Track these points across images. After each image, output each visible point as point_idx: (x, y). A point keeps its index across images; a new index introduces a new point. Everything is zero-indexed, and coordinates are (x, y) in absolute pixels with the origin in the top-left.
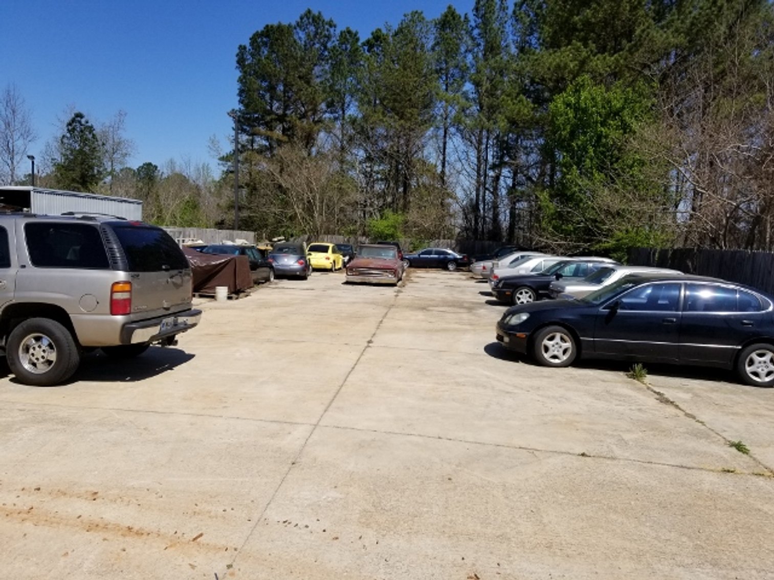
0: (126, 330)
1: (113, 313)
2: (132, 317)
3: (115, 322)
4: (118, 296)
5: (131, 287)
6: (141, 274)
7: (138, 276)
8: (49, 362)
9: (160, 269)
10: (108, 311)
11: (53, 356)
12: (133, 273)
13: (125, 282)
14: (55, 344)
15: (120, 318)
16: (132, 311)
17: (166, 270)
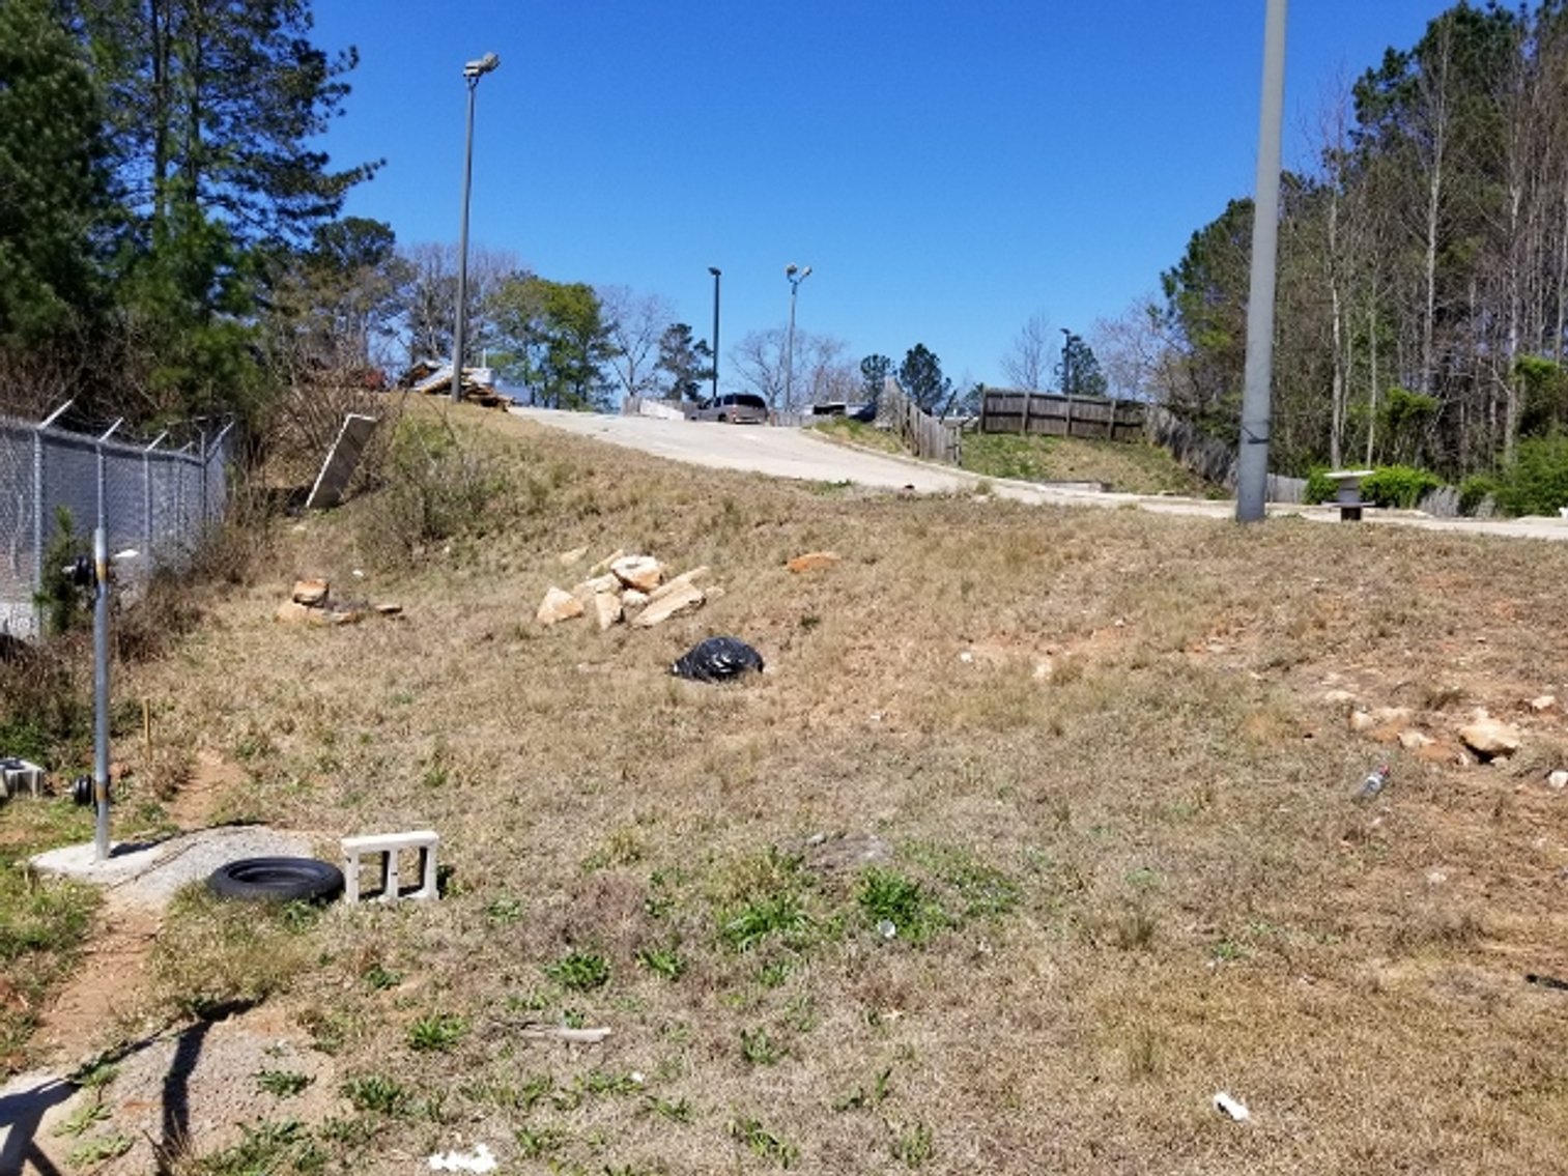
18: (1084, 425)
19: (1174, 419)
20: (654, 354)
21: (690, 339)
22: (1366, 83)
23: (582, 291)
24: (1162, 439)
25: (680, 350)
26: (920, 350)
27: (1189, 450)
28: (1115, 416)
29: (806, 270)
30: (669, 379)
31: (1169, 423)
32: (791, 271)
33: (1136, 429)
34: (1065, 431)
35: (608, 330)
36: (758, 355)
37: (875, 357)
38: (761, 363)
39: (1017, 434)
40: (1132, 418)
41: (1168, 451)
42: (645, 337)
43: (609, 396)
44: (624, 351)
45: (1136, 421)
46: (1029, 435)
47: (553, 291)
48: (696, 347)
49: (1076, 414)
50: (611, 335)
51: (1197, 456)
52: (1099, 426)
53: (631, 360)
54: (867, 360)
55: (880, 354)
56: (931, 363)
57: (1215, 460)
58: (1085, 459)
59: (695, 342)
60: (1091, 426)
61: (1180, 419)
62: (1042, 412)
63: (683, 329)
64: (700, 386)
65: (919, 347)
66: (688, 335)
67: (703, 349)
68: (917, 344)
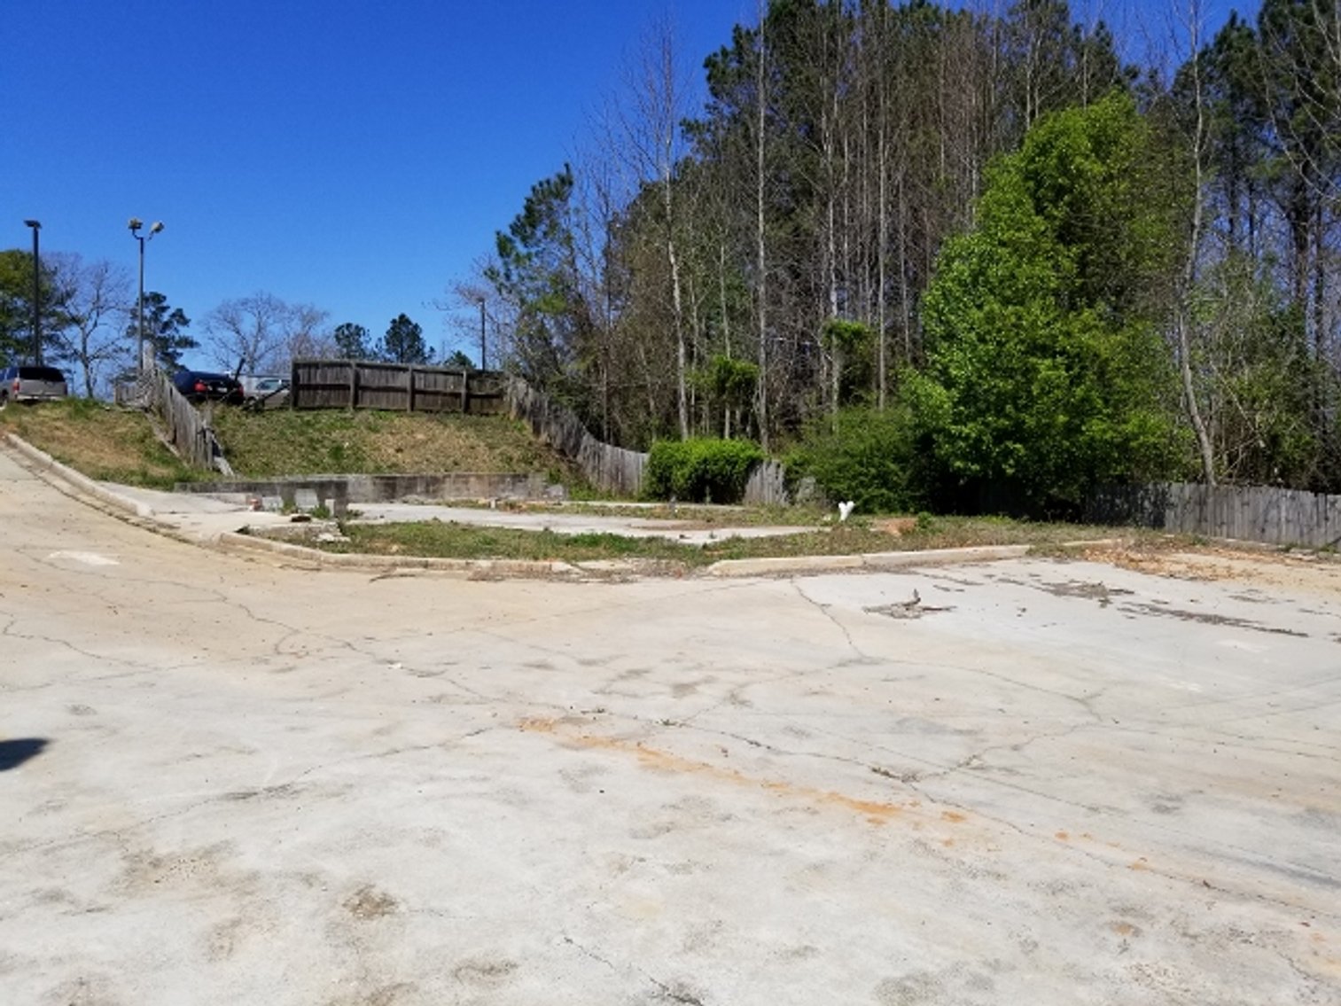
18: (430, 398)
19: (531, 390)
20: (124, 323)
21: (166, 308)
22: (719, 59)
24: (522, 411)
25: (155, 319)
26: (403, 320)
27: (548, 423)
28: (468, 386)
29: (155, 225)
31: (527, 394)
32: (135, 226)
33: (495, 401)
34: (408, 405)
35: (65, 298)
36: (233, 324)
37: (349, 326)
39: (342, 409)
40: (488, 388)
41: (527, 425)
45: (494, 391)
46: (357, 409)
48: (173, 315)
49: (420, 385)
50: (69, 303)
51: (554, 428)
52: (448, 399)
53: (83, 329)
54: (340, 328)
55: (354, 323)
56: (415, 333)
57: (569, 434)
58: (420, 436)
59: (171, 311)
60: (440, 399)
61: (537, 390)
62: (375, 384)
63: (159, 299)
64: (181, 354)
65: (402, 317)
66: (165, 304)
67: (180, 317)
68: (399, 314)
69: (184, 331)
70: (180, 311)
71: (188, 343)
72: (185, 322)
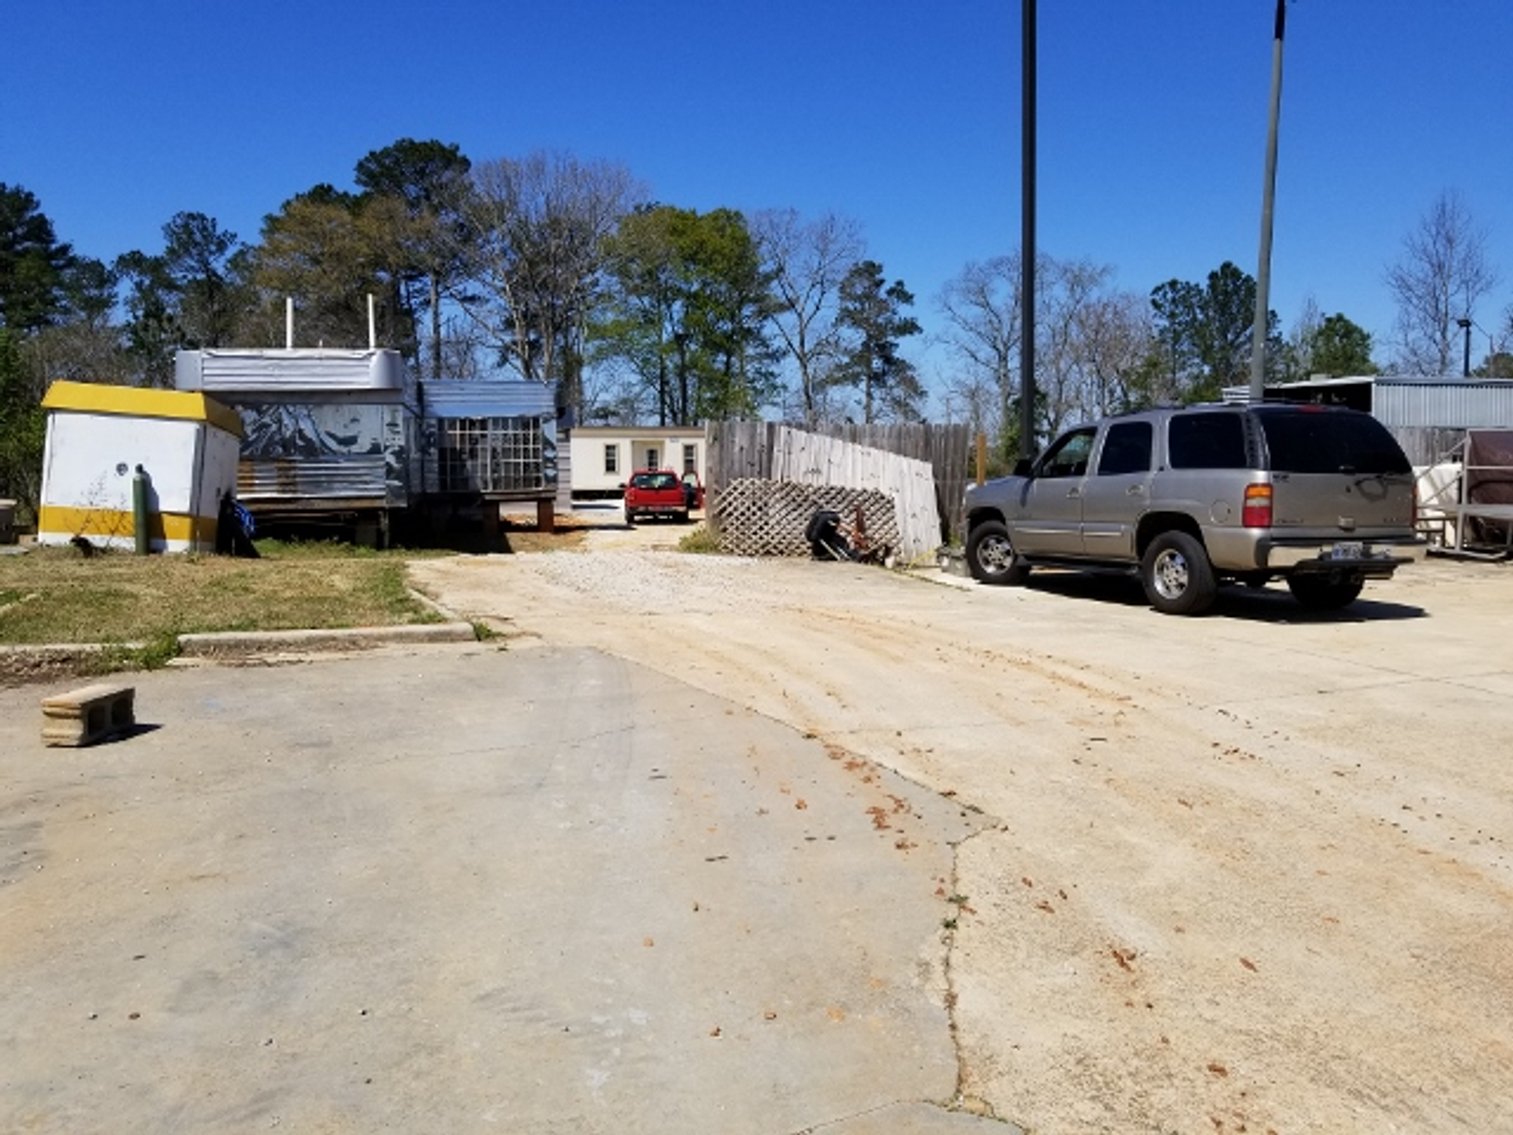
0: (1263, 548)
1: (1247, 524)
2: (1274, 532)
3: (1248, 537)
4: (1252, 503)
5: (1272, 491)
6: (1292, 476)
7: (1285, 477)
8: (1181, 586)
9: (1335, 470)
10: (1240, 523)
11: (1184, 579)
12: (1276, 473)
13: (1264, 485)
14: (1188, 566)
15: (1256, 533)
16: (1274, 523)
17: (1345, 472)
20: (832, 305)
21: (882, 281)
23: (726, 220)
25: (868, 296)
26: (1229, 271)
30: (853, 337)
35: (768, 278)
36: (981, 294)
37: (1173, 284)
38: (986, 305)
42: (821, 283)
43: (774, 368)
44: (791, 305)
47: (681, 223)
48: (890, 292)
50: (775, 283)
53: (800, 315)
55: (1182, 279)
59: (889, 284)
63: (871, 270)
64: (897, 345)
65: (1227, 266)
66: (878, 277)
67: (900, 293)
68: (1221, 263)
69: (904, 311)
70: (900, 283)
71: (909, 327)
72: (908, 298)
